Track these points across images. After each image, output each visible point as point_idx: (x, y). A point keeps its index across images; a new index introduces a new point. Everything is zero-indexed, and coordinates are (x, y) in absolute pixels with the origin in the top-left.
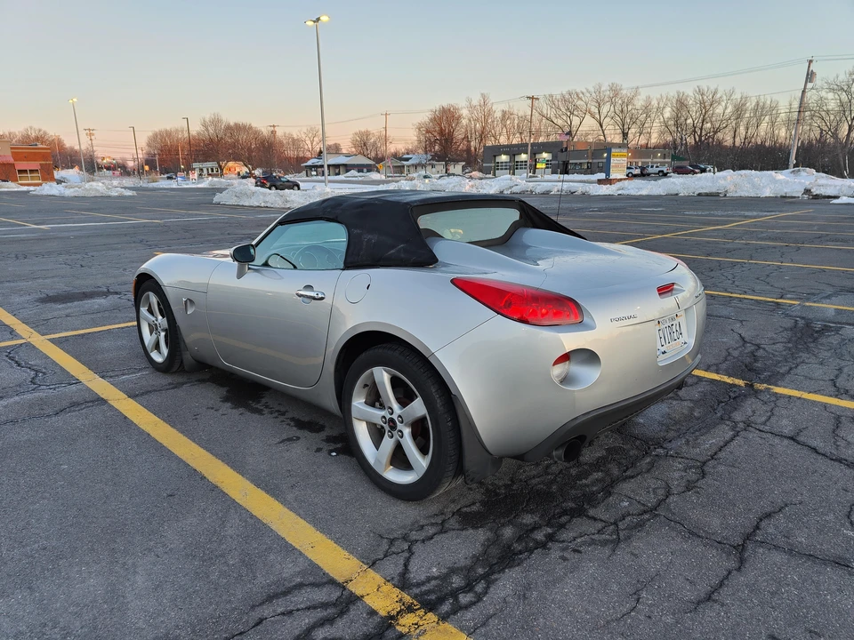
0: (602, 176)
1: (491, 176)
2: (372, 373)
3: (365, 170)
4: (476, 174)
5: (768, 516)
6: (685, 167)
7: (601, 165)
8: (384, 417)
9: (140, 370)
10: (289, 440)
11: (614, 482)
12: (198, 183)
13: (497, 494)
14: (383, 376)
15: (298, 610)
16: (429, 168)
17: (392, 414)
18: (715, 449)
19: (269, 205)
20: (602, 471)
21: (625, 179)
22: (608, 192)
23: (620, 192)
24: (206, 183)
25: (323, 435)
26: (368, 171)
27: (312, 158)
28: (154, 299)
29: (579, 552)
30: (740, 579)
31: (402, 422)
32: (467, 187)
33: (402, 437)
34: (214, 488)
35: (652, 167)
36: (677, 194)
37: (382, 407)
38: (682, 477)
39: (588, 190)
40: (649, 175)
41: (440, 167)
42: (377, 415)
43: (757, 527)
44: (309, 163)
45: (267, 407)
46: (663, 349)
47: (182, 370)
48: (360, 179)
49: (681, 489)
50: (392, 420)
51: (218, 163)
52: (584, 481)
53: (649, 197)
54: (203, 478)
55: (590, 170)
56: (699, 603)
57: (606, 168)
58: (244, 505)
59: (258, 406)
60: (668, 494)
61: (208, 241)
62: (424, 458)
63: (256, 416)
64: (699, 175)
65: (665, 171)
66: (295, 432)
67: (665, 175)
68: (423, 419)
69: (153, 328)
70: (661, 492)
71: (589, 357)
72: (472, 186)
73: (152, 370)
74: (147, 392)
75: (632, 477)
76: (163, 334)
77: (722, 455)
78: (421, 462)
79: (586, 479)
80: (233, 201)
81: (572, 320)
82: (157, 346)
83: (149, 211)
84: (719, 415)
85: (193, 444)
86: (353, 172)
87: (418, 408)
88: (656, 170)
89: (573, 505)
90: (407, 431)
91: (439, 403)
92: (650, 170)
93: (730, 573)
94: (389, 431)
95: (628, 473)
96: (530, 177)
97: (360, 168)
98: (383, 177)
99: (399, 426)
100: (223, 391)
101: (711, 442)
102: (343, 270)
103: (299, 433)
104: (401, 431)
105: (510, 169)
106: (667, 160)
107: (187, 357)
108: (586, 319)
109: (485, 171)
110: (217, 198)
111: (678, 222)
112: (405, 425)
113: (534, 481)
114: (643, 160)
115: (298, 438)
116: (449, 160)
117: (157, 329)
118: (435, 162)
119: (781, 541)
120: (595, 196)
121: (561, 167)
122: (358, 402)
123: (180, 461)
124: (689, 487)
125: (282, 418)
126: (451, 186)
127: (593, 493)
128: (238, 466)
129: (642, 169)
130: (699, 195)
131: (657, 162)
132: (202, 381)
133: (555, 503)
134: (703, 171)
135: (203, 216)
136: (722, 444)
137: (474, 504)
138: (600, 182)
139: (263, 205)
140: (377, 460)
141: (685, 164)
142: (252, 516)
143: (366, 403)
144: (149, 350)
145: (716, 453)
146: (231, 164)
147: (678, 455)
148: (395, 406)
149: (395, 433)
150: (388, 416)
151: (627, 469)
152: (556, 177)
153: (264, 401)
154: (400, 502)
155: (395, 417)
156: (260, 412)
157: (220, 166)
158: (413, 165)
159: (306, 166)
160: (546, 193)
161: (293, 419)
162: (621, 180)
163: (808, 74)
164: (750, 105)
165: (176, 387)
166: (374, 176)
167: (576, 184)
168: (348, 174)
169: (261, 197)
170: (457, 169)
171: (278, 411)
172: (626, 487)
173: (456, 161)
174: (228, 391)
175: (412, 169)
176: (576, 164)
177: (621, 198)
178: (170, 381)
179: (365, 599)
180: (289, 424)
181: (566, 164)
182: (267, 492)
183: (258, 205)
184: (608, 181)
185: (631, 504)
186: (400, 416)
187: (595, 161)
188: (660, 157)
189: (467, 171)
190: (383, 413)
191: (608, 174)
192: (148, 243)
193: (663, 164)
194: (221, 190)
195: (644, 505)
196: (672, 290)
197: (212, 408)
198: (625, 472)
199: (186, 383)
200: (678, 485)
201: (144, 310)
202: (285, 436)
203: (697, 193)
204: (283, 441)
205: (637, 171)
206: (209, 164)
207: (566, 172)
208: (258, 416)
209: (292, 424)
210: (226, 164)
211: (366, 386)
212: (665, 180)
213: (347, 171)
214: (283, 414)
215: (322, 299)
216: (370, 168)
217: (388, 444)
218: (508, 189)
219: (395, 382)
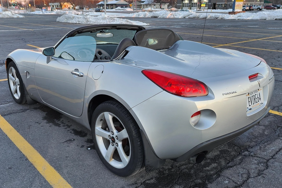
0: (231, 10)
1: (180, 10)
2: (104, 115)
3: (124, 7)
4: (174, 9)
6: (270, 6)
7: (231, 5)
9: (9, 102)
10: (70, 140)
11: (222, 170)
12: (51, 12)
13: (164, 174)
14: (109, 117)
16: (153, 6)
17: (113, 135)
18: (274, 152)
19: (80, 23)
20: (216, 163)
21: (241, 12)
22: (233, 18)
23: (239, 18)
24: (55, 12)
25: (86, 138)
26: (126, 7)
27: (101, 1)
28: (14, 71)
31: (118, 139)
32: (169, 15)
33: (117, 146)
34: (31, 165)
35: (255, 6)
36: (265, 19)
37: (109, 131)
38: (256, 168)
39: (224, 17)
40: (253, 10)
41: (158, 5)
42: (107, 134)
44: (100, 3)
45: (62, 123)
46: (250, 108)
47: (26, 103)
48: (122, 11)
49: (255, 175)
50: (113, 138)
51: (60, 3)
52: (207, 168)
53: (252, 20)
54: (27, 159)
55: (226, 7)
57: (233, 7)
58: (43, 175)
59: (59, 122)
60: (249, 177)
62: (127, 157)
63: (57, 128)
64: (276, 10)
65: (261, 8)
66: (73, 136)
67: (260, 10)
69: (15, 83)
70: (245, 176)
71: (210, 113)
72: (171, 15)
73: (14, 102)
74: (11, 113)
75: (231, 167)
76: (18, 86)
77: (277, 156)
78: (126, 159)
79: (208, 166)
80: (65, 21)
81: (202, 94)
82: (16, 92)
83: (28, 25)
84: (277, 134)
85: (26, 141)
86: (119, 8)
87: (124, 134)
88: (256, 7)
89: (201, 181)
90: (120, 144)
91: (134, 133)
92: (254, 7)
94: (112, 143)
95: (229, 165)
96: (198, 10)
97: (122, 6)
98: (132, 10)
99: (116, 141)
100: (44, 114)
101: (272, 148)
102: (93, 62)
103: (75, 137)
104: (117, 143)
105: (189, 7)
106: (262, 3)
107: (28, 98)
108: (210, 94)
109: (178, 7)
110: (58, 19)
111: (265, 33)
112: (119, 141)
113: (183, 167)
114: (251, 3)
115: (74, 140)
116: (161, 3)
117: (16, 84)
118: (155, 3)
120: (227, 20)
121: (213, 6)
122: (98, 128)
123: (18, 150)
124: (260, 173)
125: (68, 129)
126: (162, 14)
127: (211, 175)
128: (43, 153)
129: (250, 7)
130: (276, 19)
131: (258, 4)
132: (36, 109)
133: (192, 180)
134: (279, 8)
135: (51, 28)
136: (278, 150)
137: (152, 178)
138: (230, 13)
139: (77, 22)
140: (107, 156)
141: (271, 4)
142: (46, 181)
143: (102, 128)
144: (13, 93)
145: (274, 155)
146: (66, 4)
147: (255, 155)
148: (115, 131)
149: (114, 144)
150: (111, 136)
151: (229, 162)
152: (209, 10)
153: (61, 119)
154: (116, 176)
155: (114, 136)
156: (58, 125)
157: (61, 5)
158: (145, 4)
159: (98, 5)
160: (205, 18)
161: (73, 130)
162: (239, 12)
165: (23, 111)
166: (128, 9)
167: (218, 14)
168: (117, 8)
169: (77, 19)
170: (166, 6)
171: (67, 125)
172: (227, 172)
173: (165, 3)
174: (46, 114)
175: (145, 6)
176: (219, 4)
177: (239, 21)
178: (21, 108)
180: (71, 132)
181: (215, 5)
182: (55, 168)
183: (75, 22)
184: (233, 13)
185: (229, 182)
186: (116, 136)
187: (228, 3)
188: (259, 2)
189: (170, 7)
190: (109, 134)
191: (234, 9)
192: (25, 40)
193: (260, 5)
194: (59, 15)
195: (236, 183)
196: (257, 77)
197: (38, 123)
198: (228, 164)
199: (28, 110)
200: (254, 172)
201: (10, 75)
202: (68, 139)
203: (275, 18)
204: (67, 141)
205: (248, 8)
206: (56, 4)
207: (214, 8)
208: (58, 128)
209: (73, 132)
210: (63, 4)
211: (101, 120)
212: (260, 12)
213: (116, 7)
214: (69, 127)
215: (82, 76)
216: (126, 6)
217: (111, 148)
218: (187, 16)
219: (114, 120)
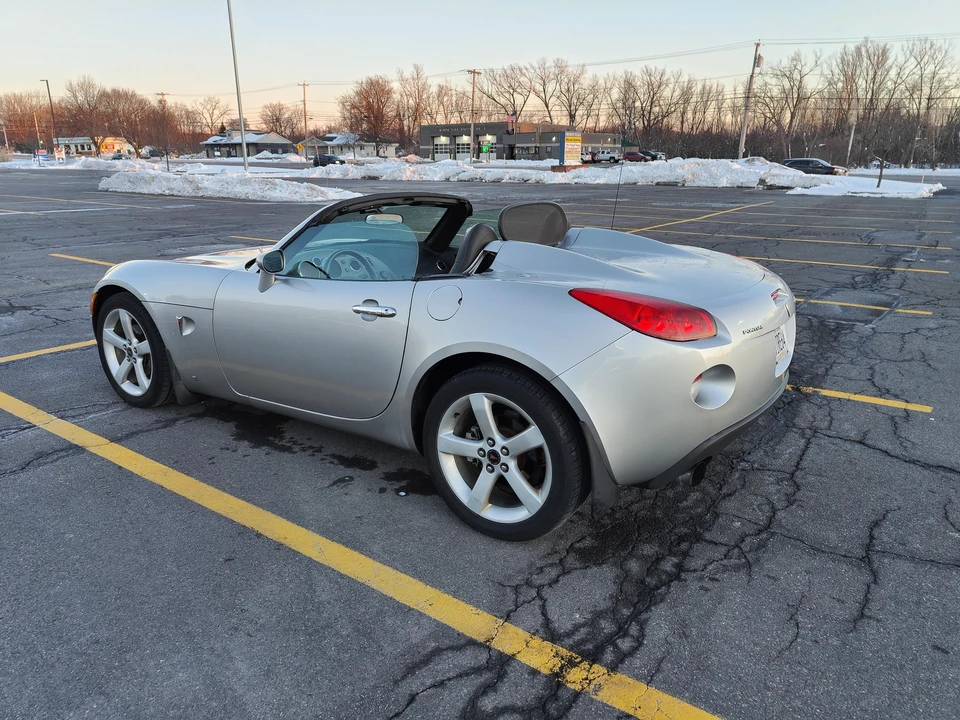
0: (556, 162)
1: (429, 160)
2: (468, 400)
3: (280, 151)
4: (412, 157)
5: (876, 524)
6: (636, 154)
7: (549, 149)
8: (481, 449)
9: (108, 406)
10: (342, 480)
11: (714, 503)
12: (67, 163)
13: (603, 526)
14: (482, 403)
15: (449, 679)
16: (357, 149)
17: (493, 445)
18: (795, 459)
19: (175, 193)
20: (698, 491)
21: (579, 166)
22: (563, 181)
23: (576, 180)
24: (79, 163)
26: (285, 152)
27: (212, 135)
29: (717, 580)
30: (880, 593)
31: (507, 454)
32: (408, 173)
33: (506, 471)
34: (279, 546)
35: (603, 153)
36: (635, 183)
37: (479, 437)
38: (779, 491)
39: (542, 178)
40: (599, 161)
41: (370, 148)
42: (471, 448)
43: (872, 537)
44: (210, 141)
45: (295, 443)
47: (172, 402)
48: (276, 161)
49: (785, 504)
50: (493, 453)
51: (93, 139)
52: (685, 503)
53: (607, 186)
54: (259, 535)
55: (538, 155)
56: (855, 621)
57: (560, 156)
58: (326, 563)
59: (283, 443)
60: (774, 511)
61: (116, 239)
62: (537, 493)
63: (286, 456)
64: (651, 162)
65: (617, 158)
66: (343, 471)
67: (617, 162)
68: (539, 450)
69: (121, 355)
70: (766, 508)
72: (414, 172)
73: (124, 406)
74: (133, 434)
75: (730, 495)
76: (140, 360)
77: (804, 464)
78: (534, 498)
79: (686, 500)
80: (127, 187)
81: (706, 334)
82: (131, 375)
83: (16, 200)
84: (782, 422)
85: (225, 495)
86: (266, 153)
87: (532, 437)
88: (607, 156)
89: (686, 530)
90: (513, 464)
92: (601, 156)
93: (869, 587)
94: (489, 465)
95: (724, 491)
96: (474, 162)
97: (274, 148)
98: (304, 160)
99: (504, 459)
100: (231, 426)
101: (788, 451)
102: (416, 280)
103: (349, 472)
104: (506, 465)
105: (450, 153)
106: (617, 146)
107: (180, 389)
108: (720, 332)
109: (424, 154)
110: (103, 184)
111: (648, 214)
112: (511, 457)
113: (635, 507)
114: (593, 145)
115: (352, 479)
116: (379, 141)
117: (130, 355)
118: (363, 143)
119: (900, 549)
120: (551, 184)
121: (507, 151)
122: (446, 435)
123: (219, 517)
124: (790, 500)
125: (319, 456)
126: (389, 171)
127: (700, 516)
128: (297, 518)
129: (594, 155)
130: (658, 184)
131: (608, 148)
132: (199, 416)
133: (667, 530)
134: (654, 158)
135: (90, 207)
136: (799, 453)
137: (583, 538)
138: (554, 169)
139: (167, 192)
140: (472, 500)
141: (635, 149)
142: (342, 576)
143: (455, 434)
144: (118, 381)
145: (798, 463)
146: (109, 140)
147: (763, 468)
148: (498, 437)
149: (497, 467)
150: (488, 448)
151: (721, 486)
152: (502, 162)
153: (287, 436)
155: (497, 448)
156: (288, 450)
157: (95, 144)
158: (338, 146)
159: (207, 145)
160: (497, 182)
161: (333, 456)
162: (575, 167)
163: (755, 58)
164: (697, 89)
165: (165, 427)
166: (293, 158)
167: (529, 171)
168: (260, 155)
169: (164, 183)
170: (391, 150)
171: (311, 447)
172: (730, 506)
173: (389, 142)
174: (237, 427)
175: (337, 151)
176: (522, 148)
177: (578, 187)
178: (155, 418)
179: (518, 657)
180: (331, 462)
181: (512, 148)
182: (346, 544)
183: (160, 192)
184: (562, 168)
185: (743, 524)
186: (504, 448)
187: (543, 145)
188: (610, 143)
189: (401, 153)
190: (481, 445)
191: (562, 160)
192: (35, 242)
193: (613, 149)
194: (108, 174)
195: (756, 524)
197: (228, 449)
198: (720, 489)
199: (178, 420)
200: (779, 499)
201: (109, 332)
202: (334, 477)
203: (655, 181)
204: (335, 483)
205: (588, 158)
206: (80, 140)
207: (512, 157)
208: (290, 455)
209: (336, 461)
210: (103, 140)
211: (456, 415)
212: (617, 168)
213: (258, 152)
214: (319, 450)
215: (393, 315)
216: (285, 149)
217: (487, 479)
218: (454, 176)
219: (497, 409)
